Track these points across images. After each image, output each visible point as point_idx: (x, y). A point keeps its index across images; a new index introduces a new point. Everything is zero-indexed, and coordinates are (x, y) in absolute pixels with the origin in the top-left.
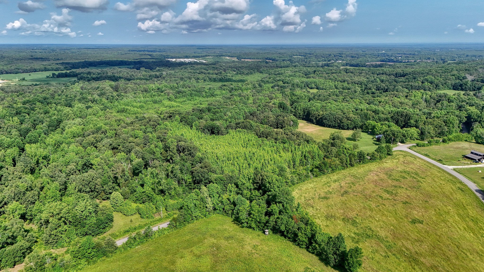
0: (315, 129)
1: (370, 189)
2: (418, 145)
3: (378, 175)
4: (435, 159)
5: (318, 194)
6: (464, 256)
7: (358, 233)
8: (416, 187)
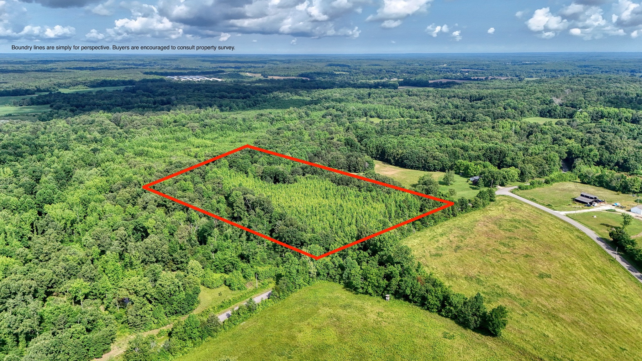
0: (395, 172)
1: (484, 242)
2: (520, 188)
3: (487, 226)
4: (543, 205)
5: (428, 251)
6: (602, 309)
7: (487, 293)
8: (532, 238)
